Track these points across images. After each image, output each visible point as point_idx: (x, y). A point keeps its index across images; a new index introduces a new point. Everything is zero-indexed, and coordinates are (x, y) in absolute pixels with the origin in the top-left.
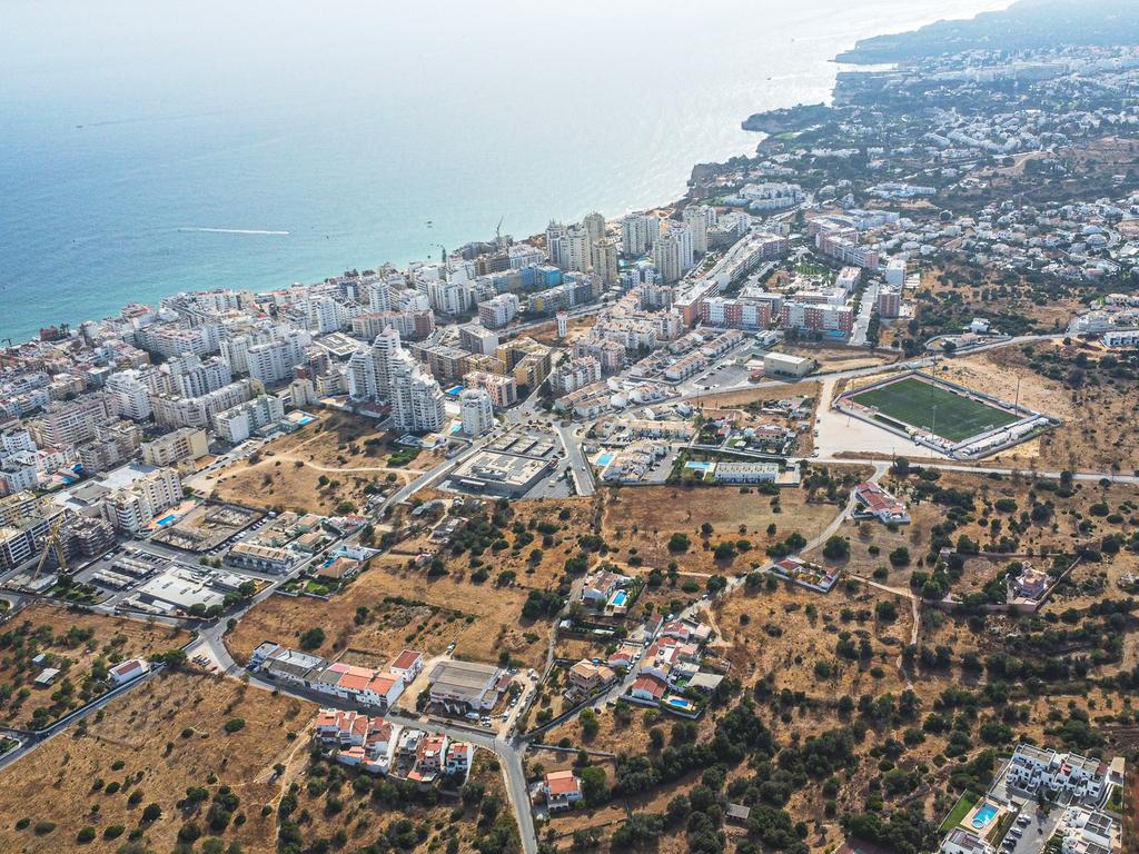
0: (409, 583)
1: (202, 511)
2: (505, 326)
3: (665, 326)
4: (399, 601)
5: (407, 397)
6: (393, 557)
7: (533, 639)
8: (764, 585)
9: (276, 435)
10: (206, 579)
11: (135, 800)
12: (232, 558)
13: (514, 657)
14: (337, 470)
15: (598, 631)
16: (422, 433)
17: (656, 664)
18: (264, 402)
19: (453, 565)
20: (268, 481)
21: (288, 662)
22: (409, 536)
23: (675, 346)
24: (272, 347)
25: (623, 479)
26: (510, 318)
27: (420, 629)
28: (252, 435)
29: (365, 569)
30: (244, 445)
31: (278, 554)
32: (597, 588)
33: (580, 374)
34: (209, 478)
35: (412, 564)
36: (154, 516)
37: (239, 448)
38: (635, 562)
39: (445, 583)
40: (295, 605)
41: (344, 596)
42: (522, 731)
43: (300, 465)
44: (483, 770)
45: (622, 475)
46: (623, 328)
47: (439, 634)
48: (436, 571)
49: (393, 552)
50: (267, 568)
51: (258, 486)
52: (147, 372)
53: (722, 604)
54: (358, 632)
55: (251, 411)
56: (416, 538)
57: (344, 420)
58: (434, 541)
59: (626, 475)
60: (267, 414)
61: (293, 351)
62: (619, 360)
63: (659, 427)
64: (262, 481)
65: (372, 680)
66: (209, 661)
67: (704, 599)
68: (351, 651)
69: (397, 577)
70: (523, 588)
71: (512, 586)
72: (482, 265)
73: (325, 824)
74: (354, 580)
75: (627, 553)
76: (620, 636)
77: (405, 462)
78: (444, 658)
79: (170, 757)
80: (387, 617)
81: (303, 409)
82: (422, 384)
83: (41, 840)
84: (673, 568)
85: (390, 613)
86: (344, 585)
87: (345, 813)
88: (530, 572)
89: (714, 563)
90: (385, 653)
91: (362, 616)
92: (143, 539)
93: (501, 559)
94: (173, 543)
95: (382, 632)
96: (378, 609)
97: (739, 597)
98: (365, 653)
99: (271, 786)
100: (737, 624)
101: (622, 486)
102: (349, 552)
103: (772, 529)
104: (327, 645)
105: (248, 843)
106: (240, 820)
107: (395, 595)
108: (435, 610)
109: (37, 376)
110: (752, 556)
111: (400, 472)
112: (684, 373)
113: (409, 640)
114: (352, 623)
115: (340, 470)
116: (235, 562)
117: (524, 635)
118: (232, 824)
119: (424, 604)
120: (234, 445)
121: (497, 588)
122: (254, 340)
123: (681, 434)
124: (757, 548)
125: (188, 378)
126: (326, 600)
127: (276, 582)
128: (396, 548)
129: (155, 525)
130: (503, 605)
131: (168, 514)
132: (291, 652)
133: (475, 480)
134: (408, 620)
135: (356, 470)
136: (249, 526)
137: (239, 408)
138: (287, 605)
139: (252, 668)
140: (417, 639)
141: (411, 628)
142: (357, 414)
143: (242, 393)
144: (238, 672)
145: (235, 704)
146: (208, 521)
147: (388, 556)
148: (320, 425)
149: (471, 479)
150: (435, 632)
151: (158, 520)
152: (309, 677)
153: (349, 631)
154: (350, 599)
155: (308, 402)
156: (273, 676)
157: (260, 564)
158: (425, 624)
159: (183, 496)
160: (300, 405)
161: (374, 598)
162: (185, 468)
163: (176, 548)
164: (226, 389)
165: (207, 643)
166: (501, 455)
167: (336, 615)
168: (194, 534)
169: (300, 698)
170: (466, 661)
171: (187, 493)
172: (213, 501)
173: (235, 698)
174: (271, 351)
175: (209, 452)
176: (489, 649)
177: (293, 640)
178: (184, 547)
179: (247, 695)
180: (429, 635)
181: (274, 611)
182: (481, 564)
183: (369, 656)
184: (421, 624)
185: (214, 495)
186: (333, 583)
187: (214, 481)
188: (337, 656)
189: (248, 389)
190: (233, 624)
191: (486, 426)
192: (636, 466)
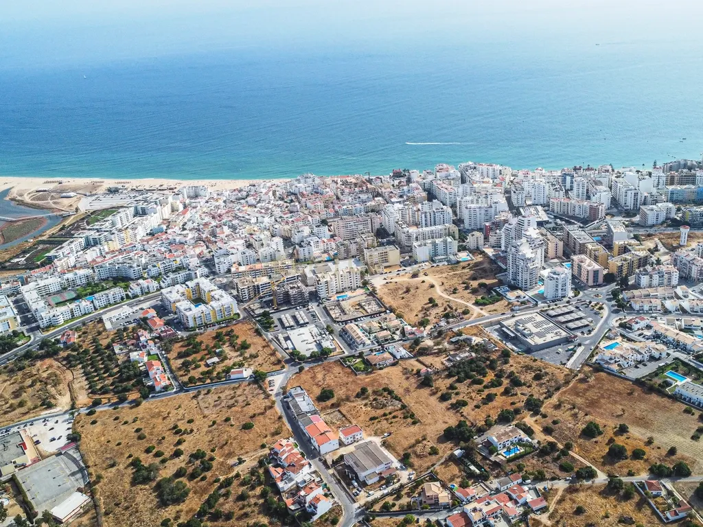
0: (406, 384)
1: (364, 297)
2: (652, 226)
4: (390, 392)
6: (416, 363)
7: (434, 452)
8: (622, 492)
9: (441, 264)
10: (319, 338)
11: (179, 443)
12: (344, 330)
13: (413, 460)
14: (446, 296)
15: (472, 468)
17: (475, 510)
18: (445, 242)
19: (443, 384)
20: (408, 291)
21: (298, 403)
22: (435, 353)
24: (480, 208)
25: (606, 366)
26: (660, 221)
27: (385, 415)
28: (431, 260)
29: (393, 365)
30: (420, 265)
31: (359, 337)
32: (497, 438)
34: (385, 279)
35: (418, 372)
36: (337, 293)
37: (417, 265)
38: (547, 431)
39: (425, 392)
40: (341, 371)
41: (369, 376)
42: (367, 509)
43: (432, 286)
44: (327, 520)
45: (607, 363)
47: (392, 423)
48: (425, 382)
49: (418, 361)
50: (351, 343)
51: (401, 292)
52: (406, 207)
53: (577, 491)
54: (353, 401)
55: (435, 245)
56: (437, 357)
57: (486, 265)
58: (445, 362)
59: (610, 364)
60: (445, 249)
61: (492, 213)
62: (701, 274)
64: (405, 290)
65: (321, 434)
66: (274, 385)
67: (566, 480)
68: (339, 411)
69: (404, 377)
70: (462, 416)
71: (458, 412)
72: (672, 178)
73: (232, 503)
74: (381, 369)
75: (550, 421)
76: (483, 478)
77: (484, 304)
78: (377, 440)
79: (210, 428)
80: (375, 400)
81: (470, 251)
83: (136, 442)
84: (570, 446)
85: (379, 398)
86: (373, 370)
87: (246, 503)
88: (477, 407)
89: (603, 457)
90: (353, 421)
91: (362, 393)
92: (322, 304)
93: (470, 390)
94: (331, 312)
95: (363, 408)
96: (375, 392)
97: (593, 492)
98: (344, 416)
99: (231, 467)
100: (571, 511)
101: (602, 371)
102: (394, 351)
103: (672, 451)
104: (329, 403)
105: (195, 493)
106: (204, 479)
107: (391, 387)
108: (404, 407)
109: (366, 196)
110: (638, 464)
111: (476, 310)
113: (371, 419)
114: (354, 394)
115: (449, 297)
116: (344, 334)
117: (431, 448)
118: (199, 479)
119: (400, 401)
120: (416, 262)
121: (448, 409)
122: (477, 200)
124: (646, 461)
125: (423, 215)
126: (356, 375)
127: (347, 353)
128: (421, 358)
129: (334, 298)
130: (441, 421)
131: (346, 293)
132: (306, 398)
133: (511, 331)
134: (384, 406)
135: (456, 300)
136: (371, 315)
137: (429, 241)
138: (337, 369)
139: (285, 398)
140: (377, 420)
141: (380, 412)
142: (496, 263)
143: (443, 232)
144: (278, 397)
145: (259, 414)
146: (359, 305)
147: (413, 362)
148: (469, 265)
149: (509, 329)
150: (390, 421)
151: (339, 295)
152: (300, 416)
153: (348, 399)
154: (367, 380)
155: (478, 247)
156: (289, 408)
157: (351, 340)
158: (390, 413)
159: (361, 285)
160: (472, 248)
161: (380, 385)
162: (378, 270)
163: (329, 315)
164: (433, 228)
165: (284, 374)
166: (544, 319)
167: (352, 387)
168: (346, 310)
169: (288, 426)
170: (386, 448)
171: (365, 284)
172: (373, 294)
173: (262, 411)
174: (478, 210)
175: (399, 263)
176: (405, 447)
177: (317, 391)
178: (334, 316)
179: (268, 412)
180: (385, 421)
181: (328, 370)
182: (456, 388)
183: (344, 419)
184: (387, 412)
185: (374, 290)
186: (369, 366)
187: (385, 281)
188: (329, 411)
189: (447, 231)
190: (301, 369)
191: (560, 295)
192: (621, 359)
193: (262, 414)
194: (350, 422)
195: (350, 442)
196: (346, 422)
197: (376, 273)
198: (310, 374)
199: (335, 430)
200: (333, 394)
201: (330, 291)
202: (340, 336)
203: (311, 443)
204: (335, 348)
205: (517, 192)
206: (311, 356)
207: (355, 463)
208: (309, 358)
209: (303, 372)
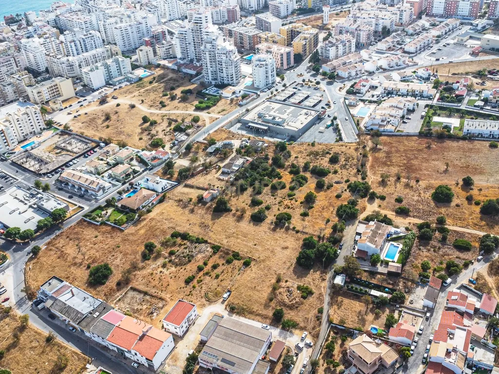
0: (195, 219)
1: (56, 139)
2: (286, 17)
3: (401, 15)
4: (185, 236)
5: (213, 58)
6: (187, 190)
7: (306, 293)
9: (123, 85)
10: (33, 201)
12: (61, 182)
13: (289, 315)
14: (158, 112)
15: (374, 292)
16: (223, 86)
17: (447, 353)
18: (117, 61)
19: (240, 202)
20: (108, 118)
21: (68, 303)
22: (201, 171)
23: (410, 30)
24: (131, 26)
25: (382, 129)
26: (290, 12)
27: (200, 269)
28: (108, 84)
29: (161, 201)
30: (100, 91)
31: (92, 182)
32: (370, 239)
33: (341, 46)
34: (69, 114)
35: (200, 199)
36: (19, 142)
37: (97, 93)
38: (403, 212)
39: (228, 220)
40: (96, 233)
41: (139, 227)
43: (133, 107)
45: (380, 126)
46: (372, 16)
47: (217, 277)
48: (220, 208)
49: (186, 186)
50: (83, 194)
51: (100, 122)
52: (48, 40)
54: (143, 268)
55: (107, 67)
56: (207, 174)
57: (171, 75)
58: (221, 177)
59: (384, 126)
60: (119, 69)
61: (144, 29)
62: (369, 38)
63: (407, 87)
64: (103, 118)
65: (141, 338)
66: (5, 291)
67: (479, 261)
68: (134, 289)
69: (187, 211)
70: (297, 232)
71: (288, 229)
74: (149, 211)
75: (393, 201)
76: (398, 301)
77: (208, 107)
78: (219, 308)
80: (171, 253)
81: (145, 67)
82: (224, 49)
84: (441, 221)
85: (175, 249)
86: (140, 216)
89: (481, 219)
90: (163, 295)
91: (149, 252)
92: (6, 160)
93: (278, 199)
94: (27, 166)
95: (164, 270)
96: (164, 244)
98: (146, 293)
101: (381, 135)
102: (151, 184)
104: (112, 282)
107: (181, 229)
108: (216, 249)
111: (202, 115)
112: (418, 49)
113: (188, 282)
114: (139, 257)
115: (161, 112)
116: (63, 186)
117: (299, 288)
119: (206, 242)
120: (94, 91)
121: (274, 230)
123: (425, 94)
125: (73, 44)
126: (122, 231)
127: (87, 208)
128: (190, 182)
129: (19, 149)
130: (279, 249)
131: (31, 140)
132: (75, 290)
133: (260, 124)
134: (190, 258)
135: (171, 112)
136: (83, 154)
137: (99, 64)
138: (89, 233)
139: (37, 303)
140: (195, 281)
141: (191, 268)
142: (180, 72)
143: (106, 54)
144: (24, 307)
145: (8, 349)
146: (57, 148)
147: (181, 189)
148: (154, 78)
149: (257, 123)
150: (213, 274)
151: (22, 145)
152: (84, 323)
153: (134, 267)
154: (142, 232)
155: (149, 63)
156: (53, 316)
157: (80, 189)
158: (205, 264)
159: (45, 127)
160: (143, 64)
161: (164, 232)
162: (54, 106)
163: (26, 170)
164: (94, 52)
165: (11, 268)
166: (281, 105)
167: (128, 248)
168: (44, 158)
169: (71, 347)
170: (239, 314)
171: (49, 124)
172: (66, 131)
173: (11, 341)
174: (129, 28)
175: (74, 95)
176: (263, 302)
177: (83, 274)
178: (32, 169)
179: (23, 338)
180: (207, 278)
181: (77, 239)
182: (261, 203)
183: (148, 297)
184: (201, 264)
185: (66, 127)
186: (131, 214)
187: (72, 116)
188: (119, 295)
189: (109, 52)
190: (35, 251)
191: (271, 82)
192: (392, 119)
193: (14, 345)
194: (161, 299)
195: (185, 329)
196: (153, 300)
197: (54, 110)
198: (52, 253)
199: (148, 319)
200: (109, 269)
201: (10, 142)
202: (60, 189)
203: (126, 358)
204: (67, 207)
205: (152, 10)
206: (39, 228)
207: (224, 360)
208: (36, 231)
209: (40, 253)
